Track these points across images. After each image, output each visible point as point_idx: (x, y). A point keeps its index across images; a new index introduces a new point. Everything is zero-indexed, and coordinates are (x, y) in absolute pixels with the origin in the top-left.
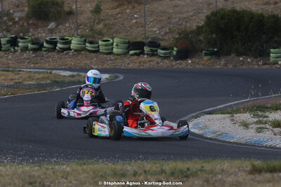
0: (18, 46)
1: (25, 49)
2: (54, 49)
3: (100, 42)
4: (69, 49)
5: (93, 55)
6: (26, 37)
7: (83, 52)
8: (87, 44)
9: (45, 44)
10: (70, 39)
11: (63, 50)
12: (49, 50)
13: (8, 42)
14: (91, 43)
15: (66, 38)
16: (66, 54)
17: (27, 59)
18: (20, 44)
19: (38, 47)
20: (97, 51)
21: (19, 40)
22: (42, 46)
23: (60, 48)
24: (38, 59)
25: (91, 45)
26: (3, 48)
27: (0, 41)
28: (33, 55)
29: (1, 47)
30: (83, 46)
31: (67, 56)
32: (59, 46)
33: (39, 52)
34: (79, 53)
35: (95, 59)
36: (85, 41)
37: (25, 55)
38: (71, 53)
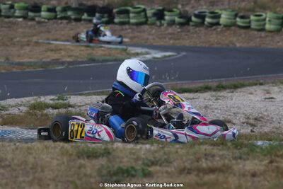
0: (164, 20)
1: (172, 23)
2: (203, 23)
3: (252, 18)
4: (218, 24)
5: (243, 31)
6: (175, 10)
7: (233, 28)
8: (238, 19)
9: (193, 19)
10: (220, 12)
11: (212, 25)
12: (197, 25)
13: (154, 14)
14: (242, 17)
15: (217, 11)
16: (215, 30)
17: (170, 34)
18: (167, 18)
19: (186, 20)
20: (248, 27)
21: (166, 13)
22: (189, 20)
23: (209, 23)
24: (183, 34)
25: (242, 20)
26: (150, 21)
27: (146, 14)
28: (179, 30)
29: (147, 20)
30: (233, 21)
31: (215, 32)
32: (208, 20)
33: (186, 26)
34: (228, 29)
35: (243, 36)
36: (236, 16)
37: (170, 30)
38: (219, 29)
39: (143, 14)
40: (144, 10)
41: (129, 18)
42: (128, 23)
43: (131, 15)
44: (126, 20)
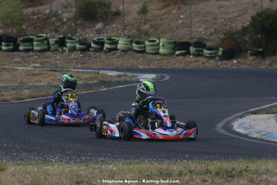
0: (66, 46)
1: (73, 49)
2: (101, 49)
3: (147, 43)
4: (116, 49)
5: (140, 55)
6: (74, 38)
7: (130, 52)
8: (134, 45)
9: (93, 45)
10: (117, 39)
11: (110, 50)
12: (96, 51)
13: (57, 42)
14: (137, 43)
15: (113, 38)
16: (114, 54)
17: (75, 59)
18: (68, 45)
19: (86, 47)
20: (143, 51)
21: (67, 40)
22: (89, 46)
23: (108, 49)
24: (86, 59)
25: (138, 46)
26: (52, 48)
27: (48, 42)
28: (81, 55)
29: (50, 47)
30: (130, 46)
31: (114, 56)
32: (106, 46)
33: (87, 52)
34: (126, 54)
35: (141, 59)
36: (132, 42)
37: (73, 56)
38: (118, 53)
39: (46, 42)
40: (46, 39)
41: (33, 45)
42: (32, 50)
43: (35, 43)
44: (31, 47)
